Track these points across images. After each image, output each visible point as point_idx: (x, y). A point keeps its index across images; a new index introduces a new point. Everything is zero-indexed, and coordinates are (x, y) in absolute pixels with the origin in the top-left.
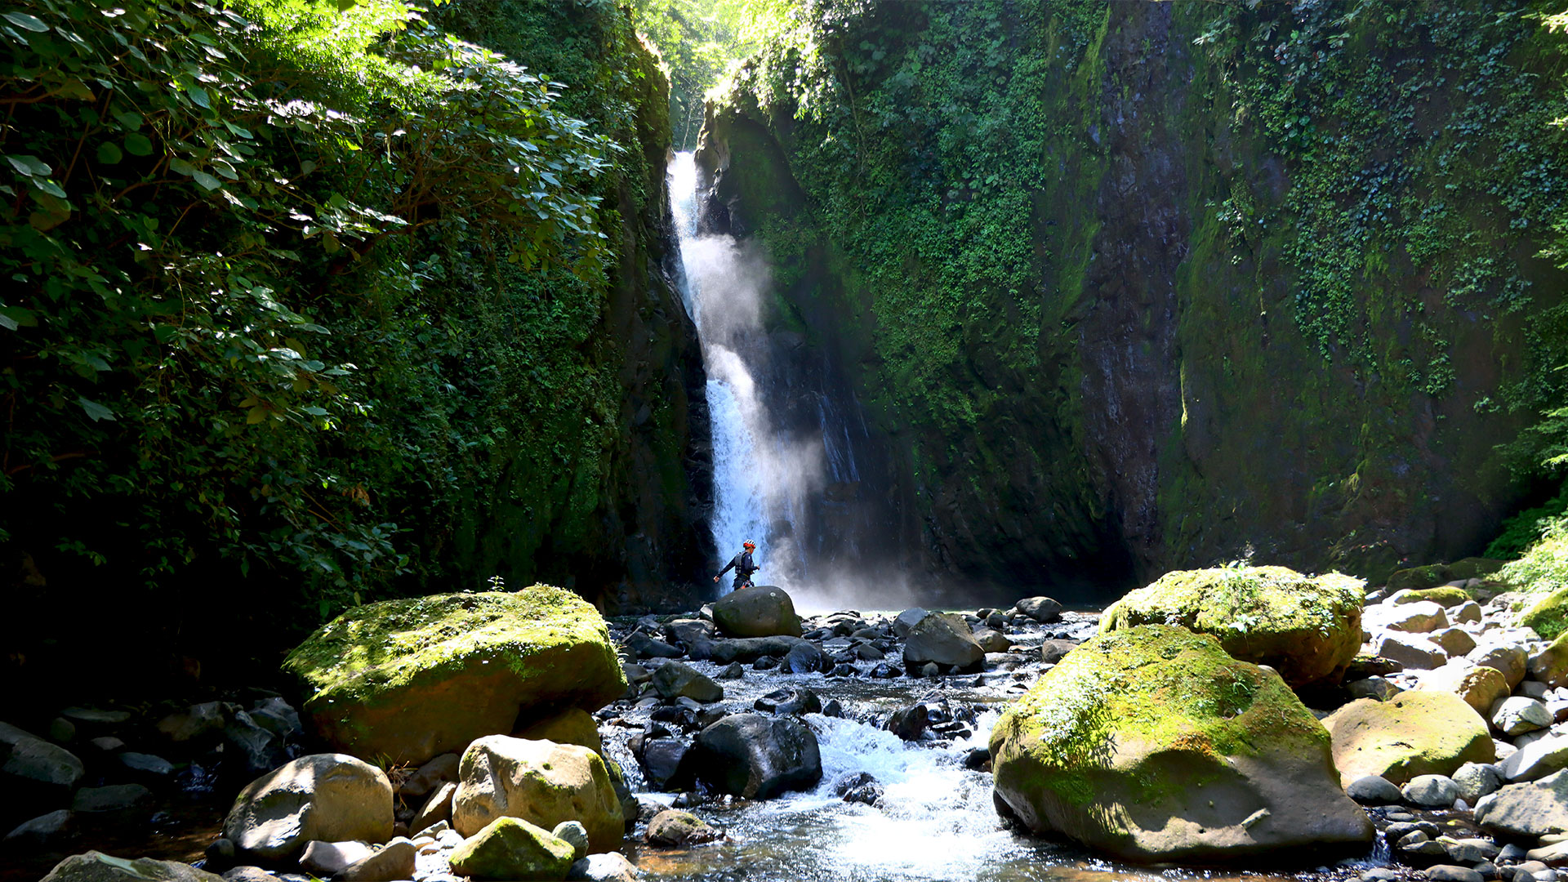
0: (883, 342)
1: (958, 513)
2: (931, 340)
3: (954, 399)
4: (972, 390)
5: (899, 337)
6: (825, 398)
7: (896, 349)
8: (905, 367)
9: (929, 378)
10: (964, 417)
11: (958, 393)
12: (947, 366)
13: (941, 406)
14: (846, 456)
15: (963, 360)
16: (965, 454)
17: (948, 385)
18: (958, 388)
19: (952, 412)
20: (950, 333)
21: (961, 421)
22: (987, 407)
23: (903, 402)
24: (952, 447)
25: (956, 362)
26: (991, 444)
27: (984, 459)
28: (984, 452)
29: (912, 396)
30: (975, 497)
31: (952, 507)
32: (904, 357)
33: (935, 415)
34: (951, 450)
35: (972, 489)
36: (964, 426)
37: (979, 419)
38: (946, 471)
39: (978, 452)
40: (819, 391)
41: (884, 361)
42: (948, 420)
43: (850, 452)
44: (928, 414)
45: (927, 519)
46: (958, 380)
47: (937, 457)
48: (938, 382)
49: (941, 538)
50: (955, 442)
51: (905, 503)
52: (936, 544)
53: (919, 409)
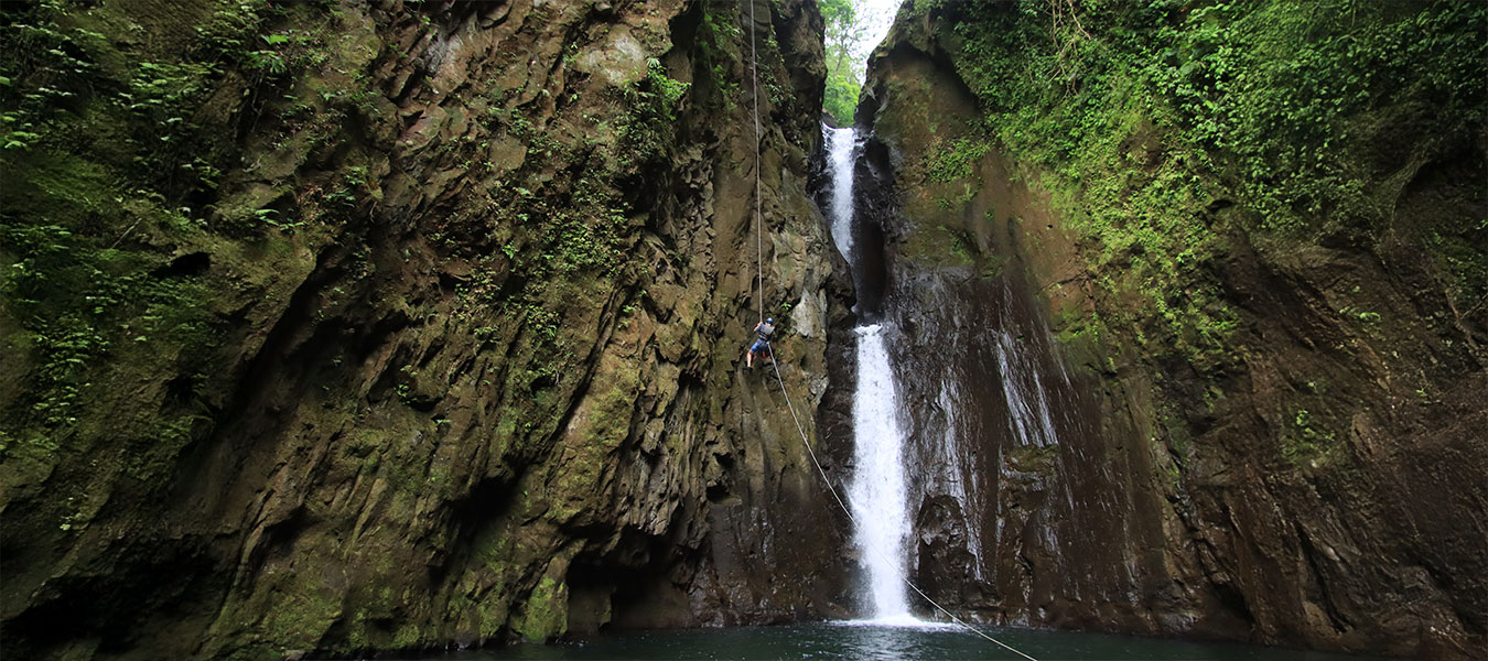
9: (1171, 288)
12: (1204, 264)
13: (1192, 327)
17: (1205, 294)
25: (1221, 256)
29: (1140, 319)
32: (1126, 265)
33: (1180, 343)
38: (1200, 427)
40: (997, 328)
42: (1204, 348)
44: (1170, 341)
45: (1172, 500)
46: (1223, 283)
47: (1184, 406)
48: (1187, 292)
49: (1197, 530)
50: (1218, 379)
51: (1132, 474)
52: (1188, 538)
53: (1153, 335)
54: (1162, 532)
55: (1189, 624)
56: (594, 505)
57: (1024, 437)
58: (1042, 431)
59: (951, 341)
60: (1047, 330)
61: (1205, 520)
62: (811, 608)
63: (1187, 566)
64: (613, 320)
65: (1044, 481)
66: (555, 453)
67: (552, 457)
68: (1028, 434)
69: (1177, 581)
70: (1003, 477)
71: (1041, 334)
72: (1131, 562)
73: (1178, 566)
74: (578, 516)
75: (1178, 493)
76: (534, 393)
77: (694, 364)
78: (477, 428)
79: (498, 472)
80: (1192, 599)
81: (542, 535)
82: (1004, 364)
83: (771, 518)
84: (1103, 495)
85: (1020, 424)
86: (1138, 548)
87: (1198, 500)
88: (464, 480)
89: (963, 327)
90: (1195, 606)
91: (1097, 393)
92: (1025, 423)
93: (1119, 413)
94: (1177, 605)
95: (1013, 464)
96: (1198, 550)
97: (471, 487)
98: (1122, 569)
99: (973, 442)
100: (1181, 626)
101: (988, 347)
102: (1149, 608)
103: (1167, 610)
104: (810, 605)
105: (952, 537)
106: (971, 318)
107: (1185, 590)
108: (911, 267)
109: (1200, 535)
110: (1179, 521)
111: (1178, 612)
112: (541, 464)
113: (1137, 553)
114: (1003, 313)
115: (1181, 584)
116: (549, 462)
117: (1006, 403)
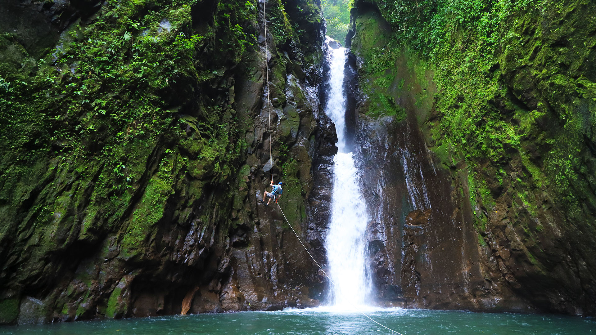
0: (442, 100)
1: (510, 227)
2: (475, 86)
3: (499, 129)
4: (514, 117)
5: (452, 93)
6: (407, 152)
7: (451, 102)
8: (458, 114)
9: (477, 117)
10: (509, 141)
11: (502, 123)
12: (490, 102)
13: (488, 138)
14: (421, 190)
15: (503, 92)
16: (512, 174)
17: (493, 119)
18: (501, 119)
19: (498, 140)
20: (490, 75)
21: (506, 146)
22: (529, 126)
23: (458, 141)
24: (501, 171)
25: (497, 96)
26: (537, 161)
27: (530, 176)
28: (531, 169)
29: (465, 135)
30: (524, 212)
31: (504, 222)
32: (457, 107)
33: (484, 147)
34: (501, 174)
35: (521, 204)
36: (511, 150)
37: (523, 140)
38: (497, 193)
39: (524, 169)
40: (403, 148)
41: (443, 114)
42: (495, 148)
43: (424, 187)
44: (479, 147)
45: (483, 235)
46: (501, 111)
47: (489, 182)
48: (484, 118)
49: (497, 251)
50: (503, 165)
51: (465, 222)
52: (493, 256)
53: (471, 144)
54: (478, 253)
55: (495, 304)
56: (144, 252)
57: (415, 205)
58: (424, 201)
59: (383, 157)
60: (426, 146)
61: (500, 245)
62: (298, 302)
63: (492, 271)
64: (157, 161)
65: (424, 229)
66: (123, 227)
67: (122, 229)
68: (417, 204)
69: (487, 280)
70: (405, 228)
71: (423, 149)
72: (466, 270)
73: (487, 272)
74: (135, 257)
75: (486, 231)
76: (109, 199)
77: (215, 179)
78: (71, 217)
79: (84, 237)
80: (495, 290)
81: (115, 267)
82: (406, 167)
83: (276, 256)
84: (452, 234)
85: (413, 198)
86: (468, 262)
87: (496, 234)
88: (63, 241)
89: (389, 149)
90: (497, 293)
91: (449, 179)
92: (415, 198)
93: (458, 189)
94: (488, 294)
95: (409, 221)
96: (498, 262)
97: (67, 245)
98: (461, 275)
99: (392, 210)
100: (491, 305)
101: (398, 158)
102: (475, 296)
103: (483, 296)
104: (298, 301)
105: (380, 262)
106: (393, 143)
107: (492, 285)
108: (366, 119)
109: (498, 254)
110: (487, 247)
111: (489, 297)
112: (115, 233)
113: (468, 265)
114: (406, 139)
115: (490, 282)
116: (120, 232)
117: (406, 188)
